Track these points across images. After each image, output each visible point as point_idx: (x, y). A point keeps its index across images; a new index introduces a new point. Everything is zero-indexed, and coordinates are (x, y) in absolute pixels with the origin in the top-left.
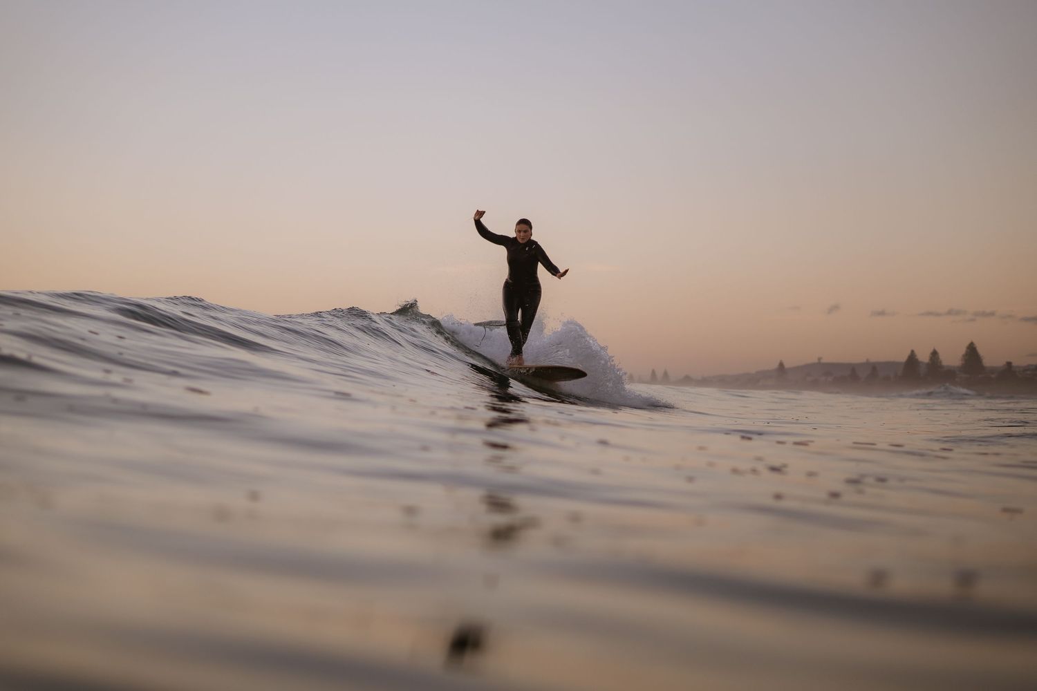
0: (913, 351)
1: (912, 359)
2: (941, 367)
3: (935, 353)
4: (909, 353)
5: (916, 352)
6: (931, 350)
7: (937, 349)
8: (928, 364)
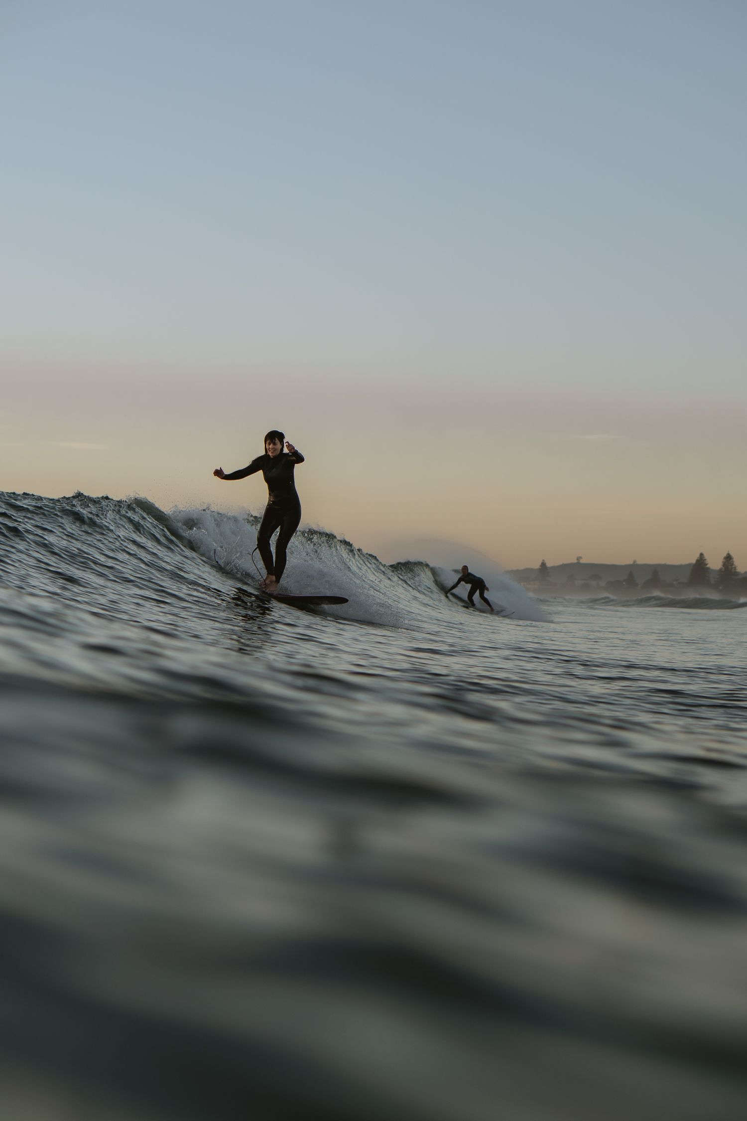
0: (702, 554)
1: (701, 562)
2: (737, 574)
3: (728, 558)
4: (697, 556)
5: (706, 556)
6: (725, 555)
7: (731, 554)
8: (720, 570)
